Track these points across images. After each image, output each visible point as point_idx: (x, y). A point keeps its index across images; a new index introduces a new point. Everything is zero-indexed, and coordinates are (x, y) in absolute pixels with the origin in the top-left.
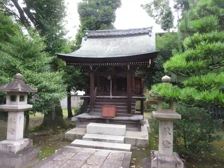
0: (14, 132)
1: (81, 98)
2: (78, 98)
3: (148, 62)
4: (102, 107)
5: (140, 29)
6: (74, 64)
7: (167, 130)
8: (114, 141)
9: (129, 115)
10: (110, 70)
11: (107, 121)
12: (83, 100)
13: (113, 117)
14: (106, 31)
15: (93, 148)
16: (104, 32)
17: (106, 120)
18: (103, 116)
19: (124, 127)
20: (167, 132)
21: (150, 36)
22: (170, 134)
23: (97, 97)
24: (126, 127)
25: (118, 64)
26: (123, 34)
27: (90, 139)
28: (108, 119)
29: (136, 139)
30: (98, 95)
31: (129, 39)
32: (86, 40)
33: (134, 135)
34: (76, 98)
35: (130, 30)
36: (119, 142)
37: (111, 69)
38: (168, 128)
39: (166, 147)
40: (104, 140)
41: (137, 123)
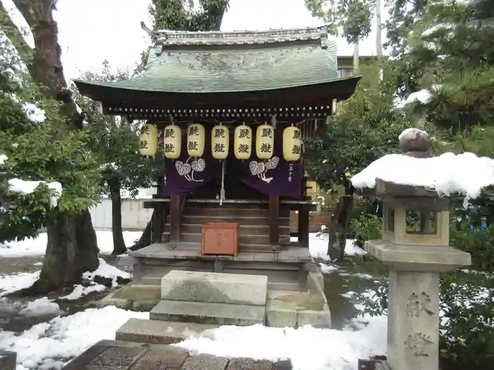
1: (147, 205)
2: (139, 205)
3: (328, 107)
4: (201, 228)
5: (297, 31)
9: (274, 247)
11: (217, 265)
12: (151, 211)
13: (233, 255)
14: (212, 34)
16: (207, 36)
17: (212, 262)
18: (206, 252)
21: (325, 48)
22: (431, 313)
23: (190, 201)
24: (269, 280)
26: (256, 40)
27: (171, 315)
28: (219, 261)
29: (298, 314)
30: (192, 198)
31: (270, 55)
32: (158, 55)
34: (135, 205)
35: (274, 32)
41: (296, 269)
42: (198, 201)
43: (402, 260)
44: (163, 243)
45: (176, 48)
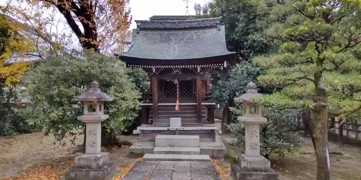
0: (94, 145)
7: (254, 133)
8: (190, 152)
10: (175, 72)
11: (176, 132)
17: (174, 131)
19: (197, 137)
20: (254, 135)
21: (219, 30)
22: (257, 136)
23: (159, 104)
24: (200, 137)
29: (213, 150)
30: (160, 103)
33: (208, 145)
36: (195, 153)
37: (178, 71)
38: (255, 131)
39: (254, 149)
41: (211, 132)
42: (163, 104)
44: (148, 124)
45: (145, 29)
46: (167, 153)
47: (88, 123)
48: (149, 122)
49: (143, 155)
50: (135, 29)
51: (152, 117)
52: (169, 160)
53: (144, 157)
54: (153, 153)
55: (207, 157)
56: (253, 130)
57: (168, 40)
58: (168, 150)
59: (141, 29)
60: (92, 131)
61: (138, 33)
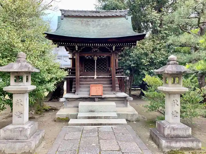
0: (21, 115)
3: (135, 43)
6: (61, 43)
7: (176, 101)
8: (109, 117)
10: (94, 50)
11: (96, 100)
13: (102, 96)
15: (91, 125)
17: (94, 98)
20: (175, 103)
21: (127, 19)
22: (178, 105)
23: (81, 77)
24: (116, 104)
25: (107, 44)
27: (85, 117)
28: (97, 98)
29: (127, 114)
36: (114, 118)
37: (96, 50)
38: (176, 100)
39: (175, 116)
40: (99, 117)
41: (124, 99)
42: (84, 77)
43: (171, 91)
44: (72, 93)
45: (69, 16)
46: (89, 118)
47: (15, 94)
48: (73, 91)
49: (68, 121)
50: (60, 17)
51: (75, 88)
52: (92, 125)
53: (70, 122)
54: (77, 118)
55: (124, 121)
56: (175, 99)
57: (87, 24)
58: (90, 116)
59: (65, 16)
60: (19, 101)
61: (62, 19)
